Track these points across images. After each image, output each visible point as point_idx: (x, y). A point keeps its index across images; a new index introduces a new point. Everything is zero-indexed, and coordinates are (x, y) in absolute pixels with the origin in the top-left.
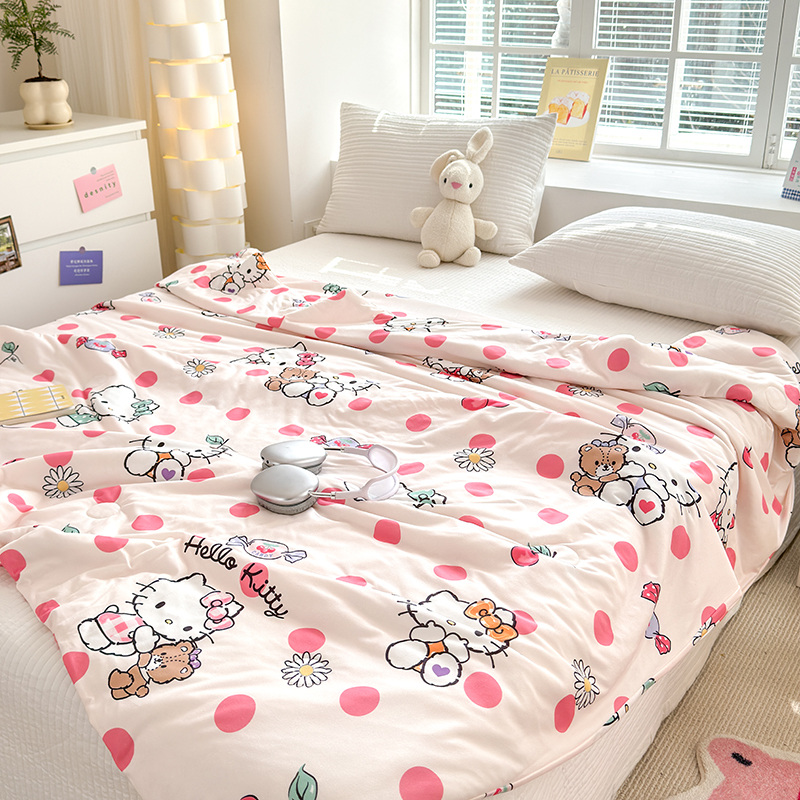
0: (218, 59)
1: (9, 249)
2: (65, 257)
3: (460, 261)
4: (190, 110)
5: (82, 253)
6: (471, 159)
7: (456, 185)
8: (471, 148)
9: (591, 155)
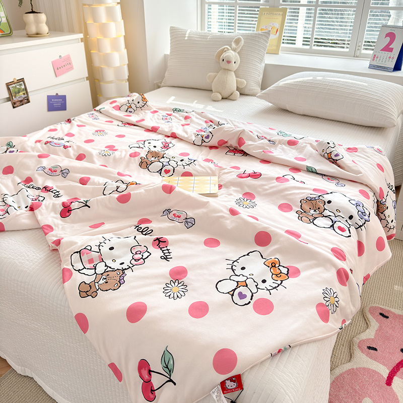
0: (115, 4)
1: (24, 94)
2: (50, 98)
3: (231, 97)
4: (103, 29)
5: (57, 97)
6: (234, 50)
7: (229, 62)
8: (234, 45)
9: (280, 52)
